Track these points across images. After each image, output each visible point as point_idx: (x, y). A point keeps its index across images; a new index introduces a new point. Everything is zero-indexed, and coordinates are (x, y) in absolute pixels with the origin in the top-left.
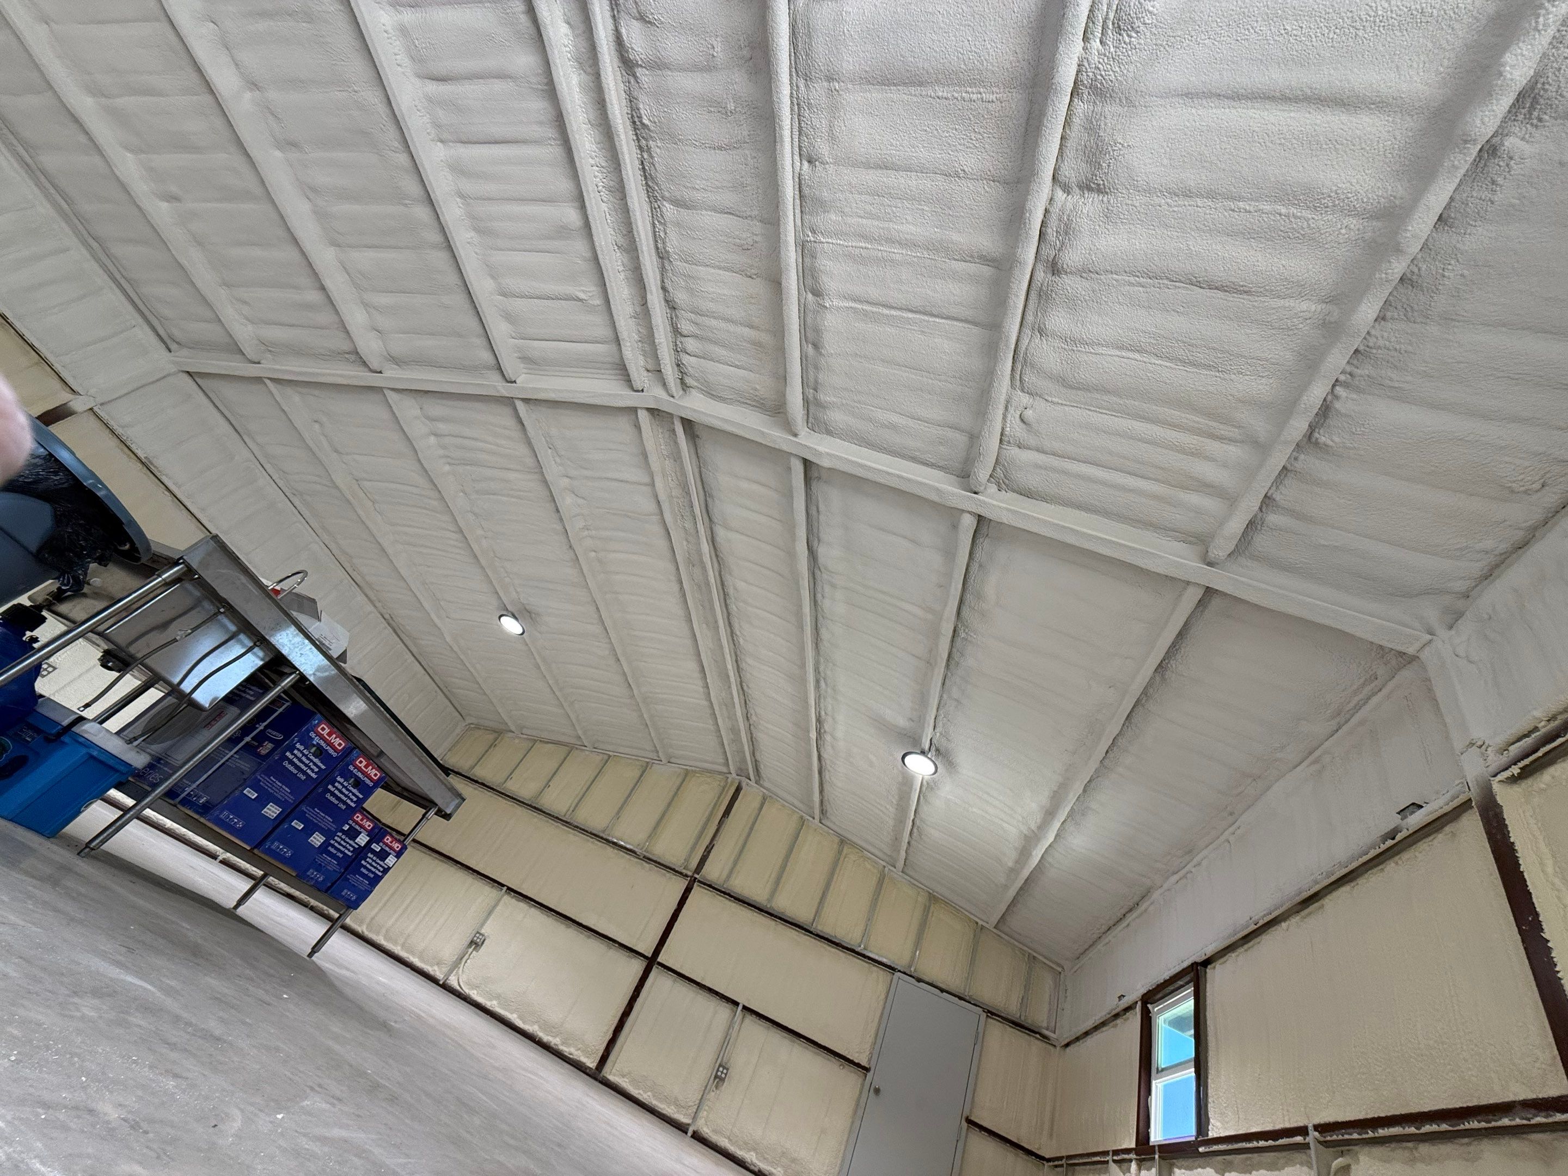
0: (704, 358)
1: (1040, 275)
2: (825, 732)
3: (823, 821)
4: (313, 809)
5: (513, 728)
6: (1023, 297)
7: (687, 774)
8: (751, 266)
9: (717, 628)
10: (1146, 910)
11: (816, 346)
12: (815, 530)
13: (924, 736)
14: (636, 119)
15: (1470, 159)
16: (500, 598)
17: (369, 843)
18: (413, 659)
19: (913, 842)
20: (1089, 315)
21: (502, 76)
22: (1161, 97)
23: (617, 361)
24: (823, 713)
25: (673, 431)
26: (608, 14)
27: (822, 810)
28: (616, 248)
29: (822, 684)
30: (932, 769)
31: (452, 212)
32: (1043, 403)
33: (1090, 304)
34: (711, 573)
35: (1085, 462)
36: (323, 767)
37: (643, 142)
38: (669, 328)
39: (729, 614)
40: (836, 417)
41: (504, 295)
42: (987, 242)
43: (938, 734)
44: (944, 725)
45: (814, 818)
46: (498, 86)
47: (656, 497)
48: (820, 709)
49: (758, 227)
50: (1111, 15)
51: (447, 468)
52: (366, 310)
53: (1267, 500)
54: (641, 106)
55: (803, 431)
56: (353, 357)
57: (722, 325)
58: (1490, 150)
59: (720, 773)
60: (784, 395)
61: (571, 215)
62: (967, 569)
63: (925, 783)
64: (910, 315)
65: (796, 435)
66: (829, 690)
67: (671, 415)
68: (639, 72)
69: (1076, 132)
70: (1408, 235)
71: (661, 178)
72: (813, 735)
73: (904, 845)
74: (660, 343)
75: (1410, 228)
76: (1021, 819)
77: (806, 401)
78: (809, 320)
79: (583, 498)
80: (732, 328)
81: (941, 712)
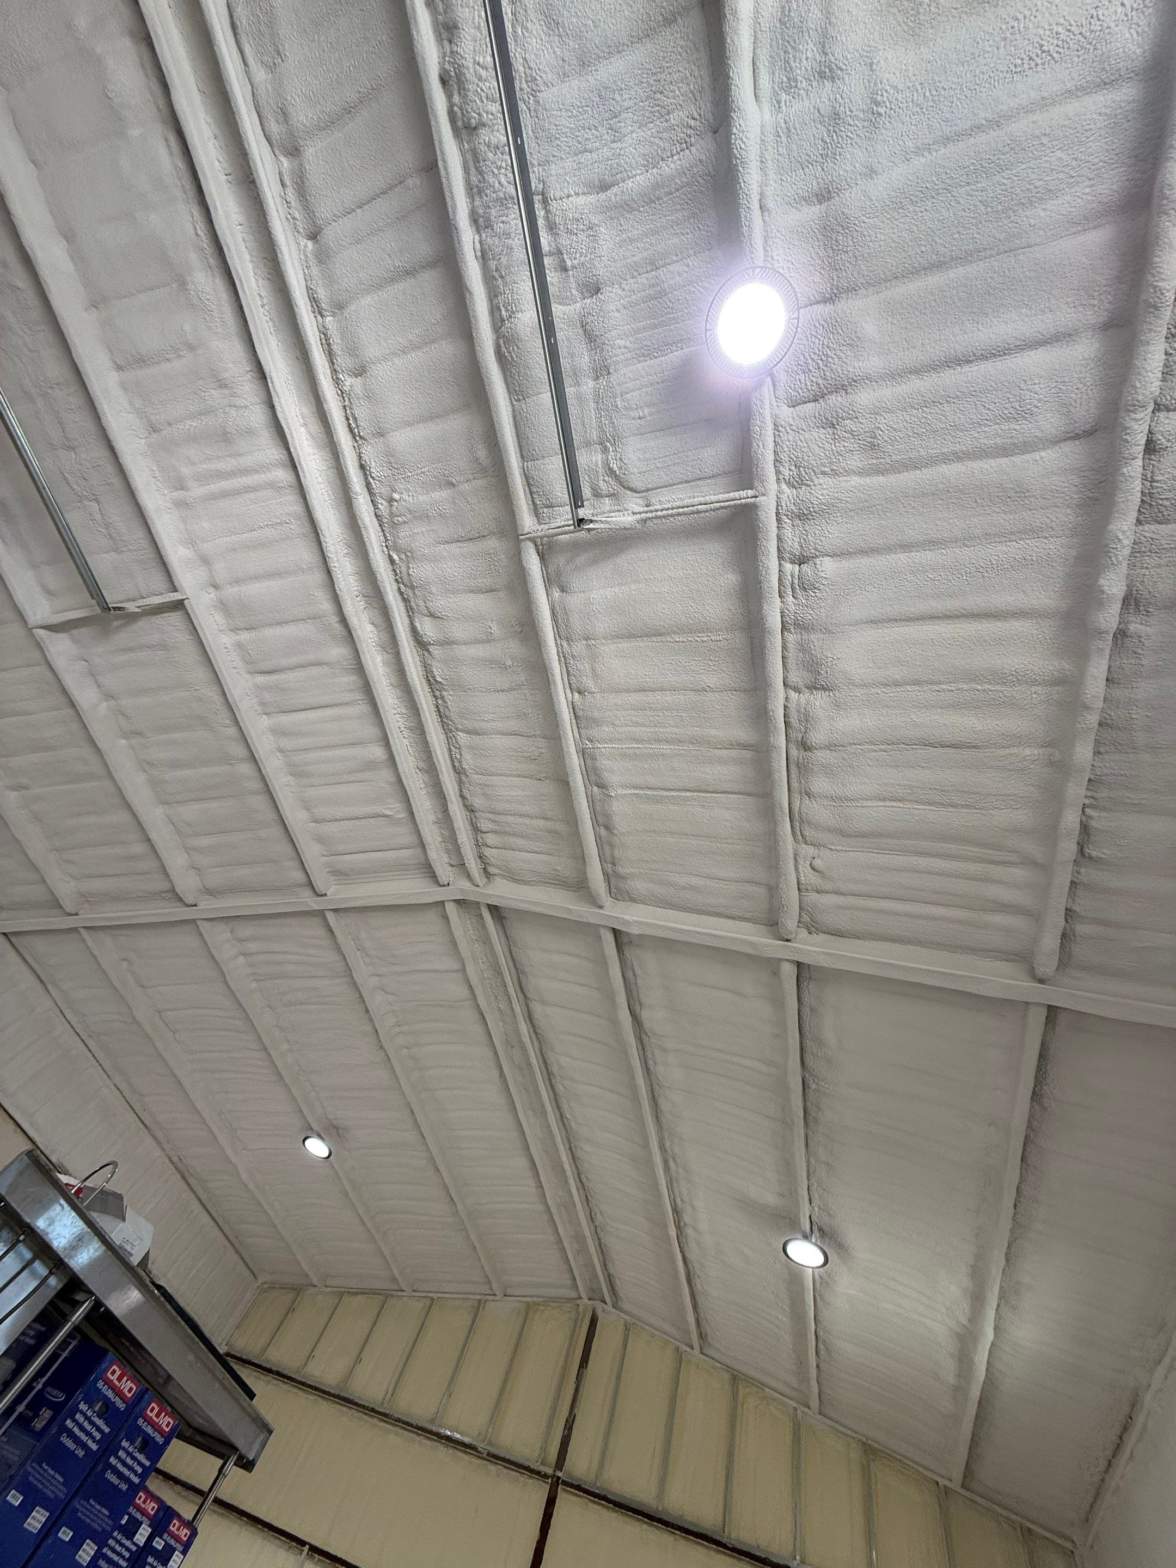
0: (505, 849)
1: (794, 752)
2: (685, 1224)
3: (705, 1351)
4: (88, 1502)
5: (315, 1281)
6: (785, 773)
7: (529, 1310)
8: (540, 772)
9: (544, 1113)
10: (1145, 1428)
11: (607, 828)
12: (635, 994)
13: (802, 1216)
14: (431, 679)
15: (1110, 643)
16: (304, 1117)
17: (150, 1539)
18: (201, 1208)
19: (822, 1365)
20: (846, 777)
21: (319, 664)
22: (852, 625)
23: (423, 861)
24: (678, 1200)
25: (481, 917)
26: (404, 615)
27: (701, 1333)
28: (417, 771)
29: (672, 1164)
30: (821, 1260)
31: (273, 765)
32: (828, 852)
33: (845, 769)
34: (532, 1054)
35: (884, 898)
36: (107, 1430)
37: (438, 693)
38: (469, 827)
39: (555, 1095)
40: (639, 886)
41: (316, 821)
42: (742, 733)
43: (816, 1209)
44: (820, 1197)
45: (692, 1348)
46: (315, 671)
47: (468, 981)
48: (674, 1195)
49: (541, 742)
50: (796, 582)
51: (254, 985)
52: (187, 852)
53: (1069, 913)
54: (434, 670)
55: (607, 901)
56: (169, 895)
57: (519, 820)
58: (1121, 634)
59: (569, 1300)
60: (585, 873)
61: (378, 752)
62: (799, 1015)
63: (817, 1277)
64: (688, 794)
65: (601, 907)
66: (681, 1171)
67: (478, 903)
68: (431, 648)
69: (792, 654)
70: (1088, 696)
71: (454, 716)
72: (673, 1232)
73: (813, 1372)
74: (462, 842)
75: (1087, 691)
76: (944, 1310)
77: (605, 874)
78: (598, 808)
79: (394, 994)
80: (527, 821)
81: (813, 1180)
